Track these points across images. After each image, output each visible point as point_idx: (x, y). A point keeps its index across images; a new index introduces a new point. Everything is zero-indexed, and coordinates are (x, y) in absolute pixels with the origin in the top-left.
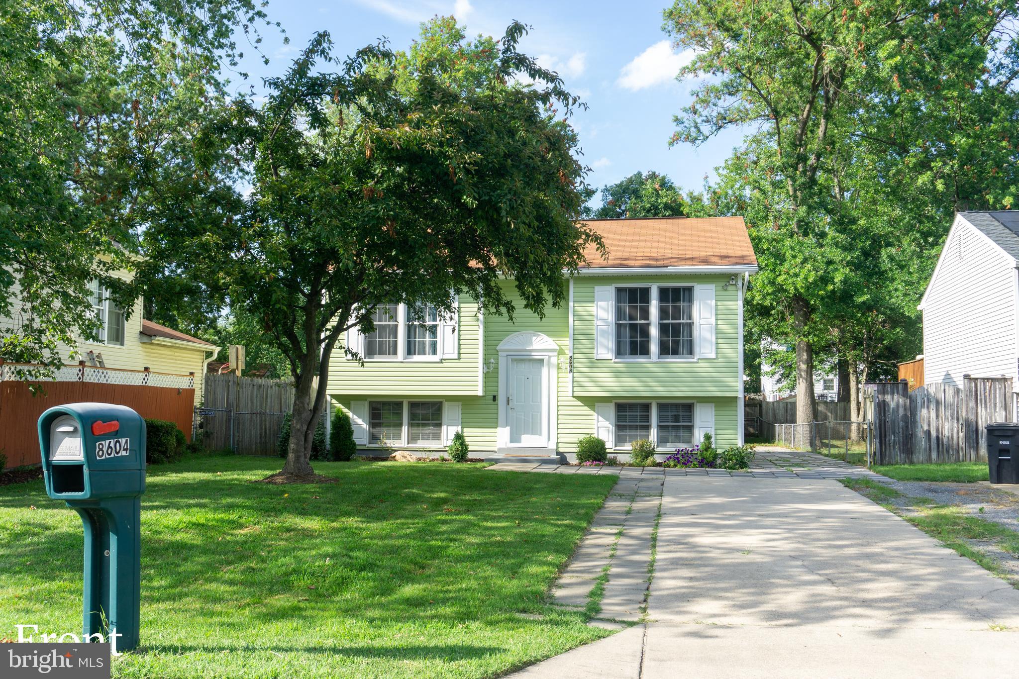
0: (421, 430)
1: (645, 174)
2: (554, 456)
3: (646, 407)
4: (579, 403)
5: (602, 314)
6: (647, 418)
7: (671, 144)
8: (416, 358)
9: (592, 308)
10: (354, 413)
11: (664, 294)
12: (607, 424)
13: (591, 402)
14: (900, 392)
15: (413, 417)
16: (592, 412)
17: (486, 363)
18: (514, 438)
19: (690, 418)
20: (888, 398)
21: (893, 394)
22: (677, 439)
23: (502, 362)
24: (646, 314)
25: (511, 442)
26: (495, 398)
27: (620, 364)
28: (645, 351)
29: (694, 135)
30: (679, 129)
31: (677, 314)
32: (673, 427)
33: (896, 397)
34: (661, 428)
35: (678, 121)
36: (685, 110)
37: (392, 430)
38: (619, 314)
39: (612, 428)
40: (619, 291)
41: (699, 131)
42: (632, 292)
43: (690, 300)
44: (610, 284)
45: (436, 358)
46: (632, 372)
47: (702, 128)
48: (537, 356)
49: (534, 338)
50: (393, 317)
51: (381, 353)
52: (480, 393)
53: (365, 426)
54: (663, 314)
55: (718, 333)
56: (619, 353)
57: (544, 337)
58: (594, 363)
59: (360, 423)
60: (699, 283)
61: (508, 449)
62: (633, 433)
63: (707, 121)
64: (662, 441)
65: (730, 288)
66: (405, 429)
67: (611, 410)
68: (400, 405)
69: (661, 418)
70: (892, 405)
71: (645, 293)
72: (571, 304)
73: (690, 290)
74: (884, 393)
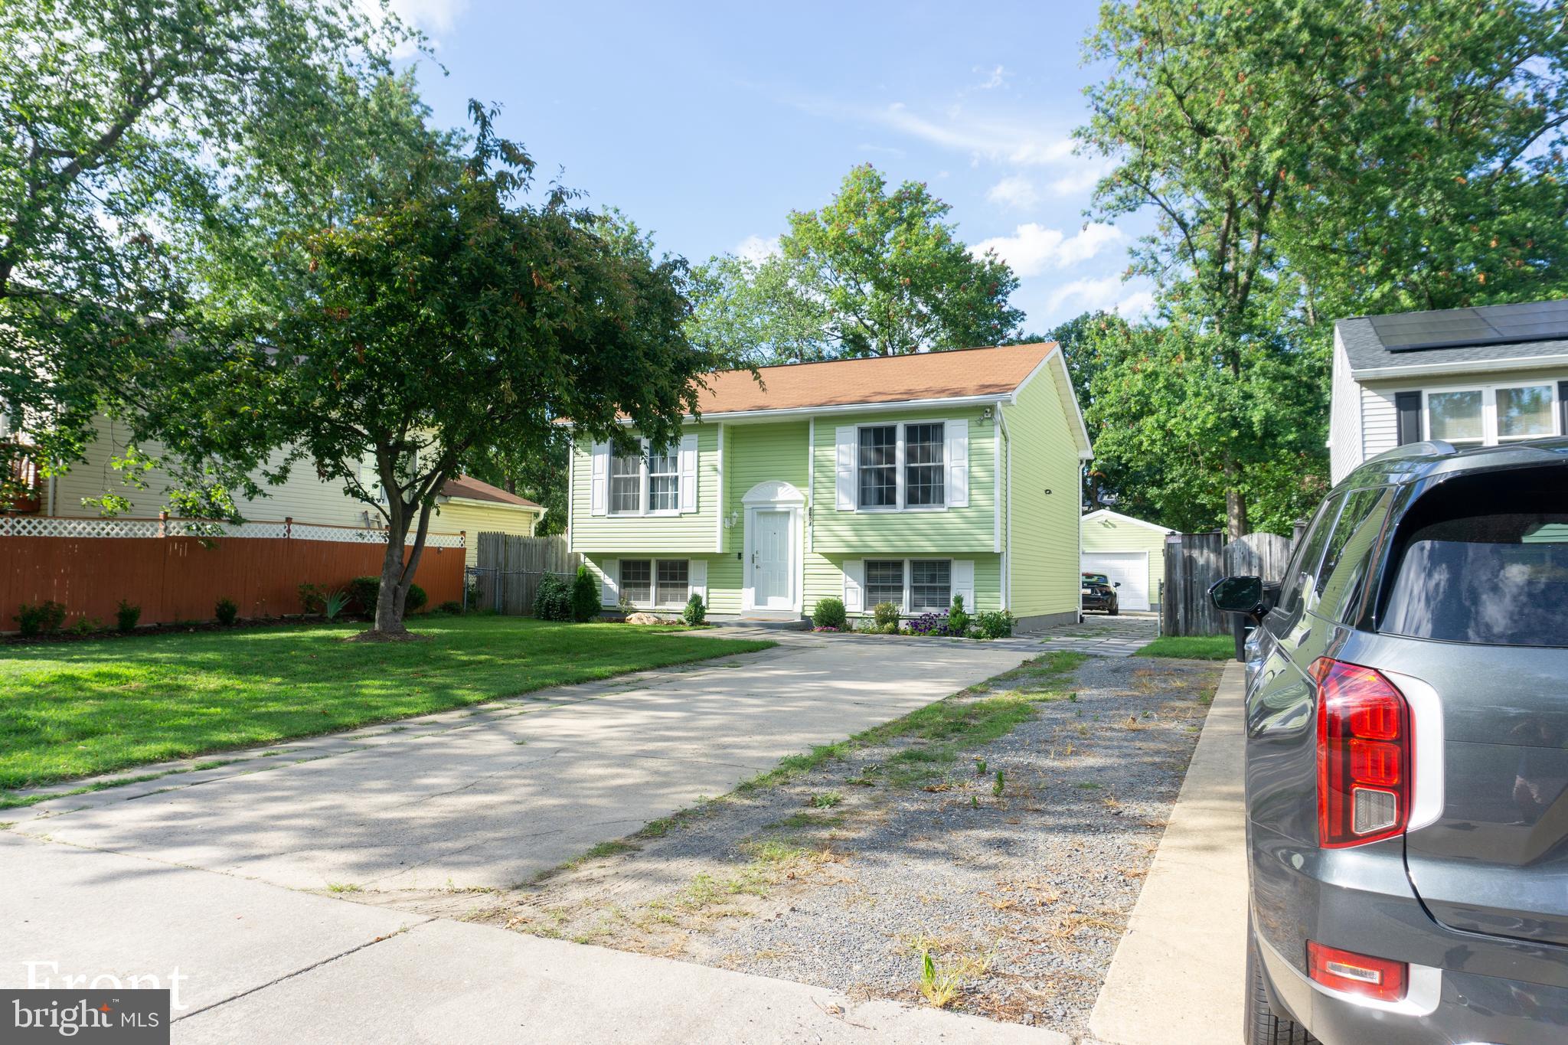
0: (670, 591)
1: (1092, 314)
2: (798, 620)
3: (898, 565)
4: (826, 561)
5: (843, 459)
6: (899, 578)
7: (1125, 279)
8: (658, 512)
9: (831, 453)
10: (606, 572)
11: (912, 433)
12: (855, 584)
13: (837, 559)
14: (1212, 545)
15: (661, 576)
16: (839, 571)
17: (727, 516)
18: (760, 600)
19: (947, 577)
20: (1196, 553)
21: (1201, 548)
22: (932, 603)
23: (748, 515)
24: (891, 458)
25: (757, 604)
26: (740, 556)
27: (862, 516)
28: (891, 501)
29: (1150, 267)
30: (1135, 261)
31: (927, 456)
32: (929, 588)
33: (1205, 551)
34: (915, 589)
35: (1133, 253)
36: (1142, 240)
37: (642, 590)
38: (863, 459)
39: (861, 590)
40: (863, 431)
41: (1156, 261)
42: (878, 431)
43: (941, 439)
44: (852, 424)
45: (675, 512)
46: (876, 525)
47: (1160, 259)
48: (780, 508)
49: (780, 489)
50: (636, 469)
51: (626, 508)
52: (718, 550)
53: (615, 587)
54: (910, 456)
55: (972, 480)
56: (863, 501)
57: (789, 486)
58: (834, 515)
59: (609, 583)
60: (950, 418)
61: (752, 612)
62: (885, 595)
63: (1167, 250)
64: (914, 605)
65: (985, 423)
66: (653, 589)
67: (860, 569)
68: (647, 564)
69: (914, 579)
70: (1201, 561)
71: (891, 432)
72: (811, 449)
73: (941, 426)
74: (1191, 547)
